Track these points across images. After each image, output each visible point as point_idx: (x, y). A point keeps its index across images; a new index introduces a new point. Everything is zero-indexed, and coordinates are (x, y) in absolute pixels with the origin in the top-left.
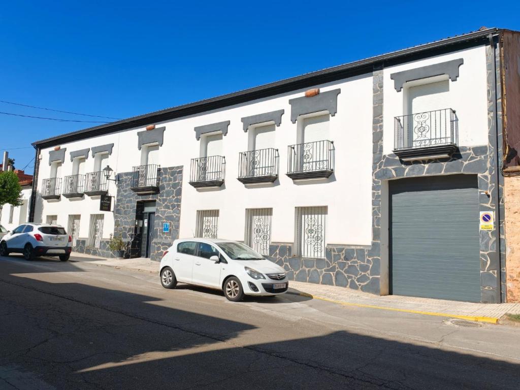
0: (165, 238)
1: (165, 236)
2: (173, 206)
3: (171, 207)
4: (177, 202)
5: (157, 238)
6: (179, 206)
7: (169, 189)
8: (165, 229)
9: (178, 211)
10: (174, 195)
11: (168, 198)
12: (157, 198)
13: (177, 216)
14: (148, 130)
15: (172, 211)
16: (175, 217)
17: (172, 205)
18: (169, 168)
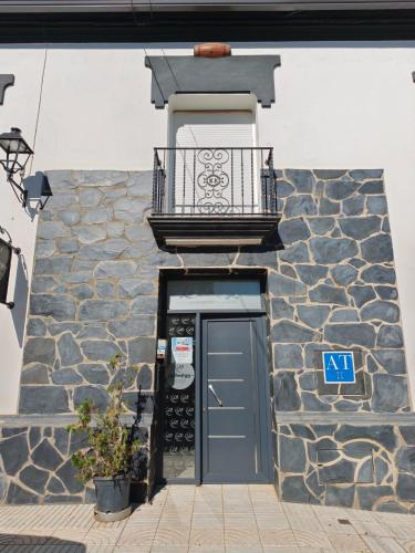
0: (339, 406)
1: (341, 398)
2: (363, 295)
3: (349, 297)
4: (380, 280)
5: (296, 406)
6: (389, 293)
7: (329, 234)
8: (332, 374)
9: (390, 311)
10: (359, 256)
11: (330, 266)
12: (275, 265)
13: (389, 329)
14: (198, 55)
15: (359, 311)
16: (377, 329)
17: (355, 291)
18: (315, 171)
